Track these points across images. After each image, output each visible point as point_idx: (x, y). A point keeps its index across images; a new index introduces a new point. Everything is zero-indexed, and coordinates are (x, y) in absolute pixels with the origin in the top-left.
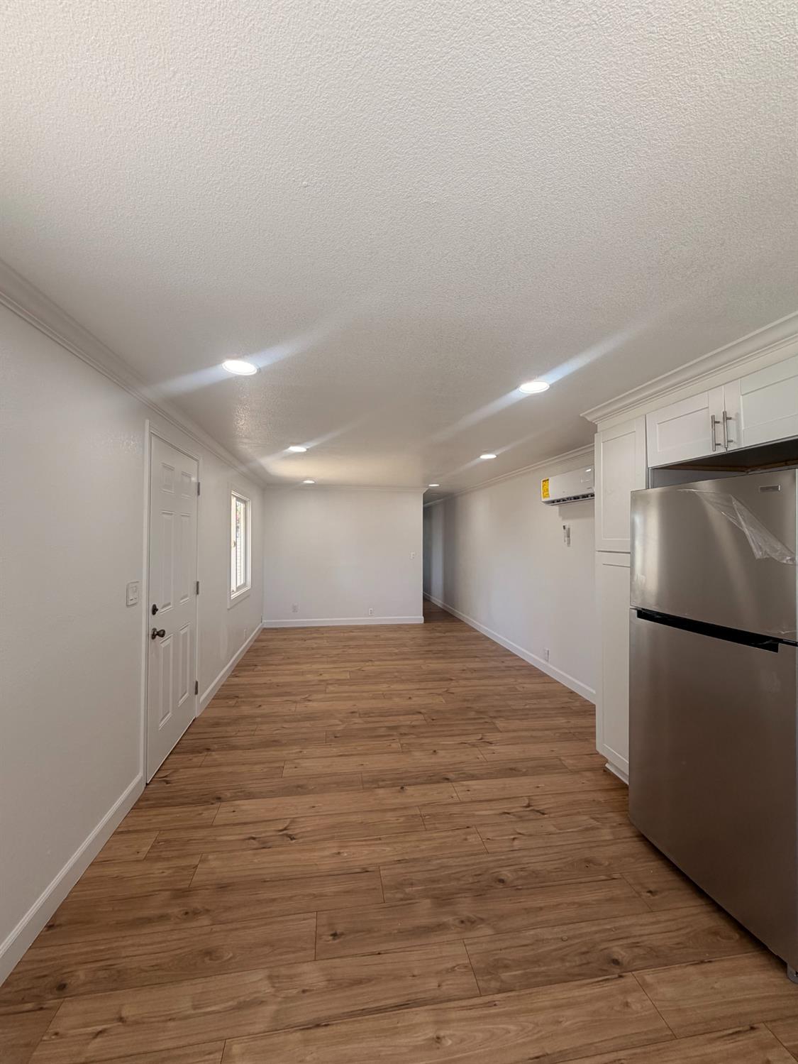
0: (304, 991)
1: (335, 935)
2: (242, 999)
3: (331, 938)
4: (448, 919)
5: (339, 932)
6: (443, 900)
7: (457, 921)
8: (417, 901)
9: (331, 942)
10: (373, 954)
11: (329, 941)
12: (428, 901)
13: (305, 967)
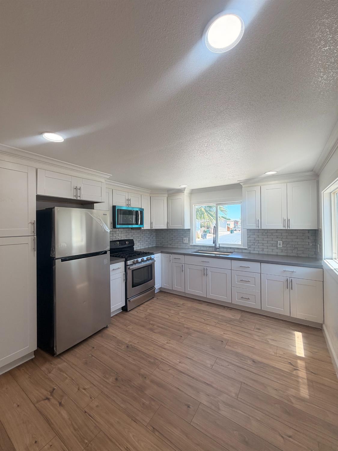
0: (208, 395)
1: (189, 407)
2: (231, 408)
3: (191, 407)
4: (148, 382)
5: (186, 407)
6: (141, 389)
7: (146, 379)
8: (149, 395)
9: (192, 405)
10: (180, 390)
11: (192, 406)
12: (146, 392)
13: (205, 403)
